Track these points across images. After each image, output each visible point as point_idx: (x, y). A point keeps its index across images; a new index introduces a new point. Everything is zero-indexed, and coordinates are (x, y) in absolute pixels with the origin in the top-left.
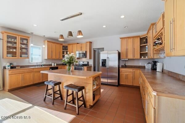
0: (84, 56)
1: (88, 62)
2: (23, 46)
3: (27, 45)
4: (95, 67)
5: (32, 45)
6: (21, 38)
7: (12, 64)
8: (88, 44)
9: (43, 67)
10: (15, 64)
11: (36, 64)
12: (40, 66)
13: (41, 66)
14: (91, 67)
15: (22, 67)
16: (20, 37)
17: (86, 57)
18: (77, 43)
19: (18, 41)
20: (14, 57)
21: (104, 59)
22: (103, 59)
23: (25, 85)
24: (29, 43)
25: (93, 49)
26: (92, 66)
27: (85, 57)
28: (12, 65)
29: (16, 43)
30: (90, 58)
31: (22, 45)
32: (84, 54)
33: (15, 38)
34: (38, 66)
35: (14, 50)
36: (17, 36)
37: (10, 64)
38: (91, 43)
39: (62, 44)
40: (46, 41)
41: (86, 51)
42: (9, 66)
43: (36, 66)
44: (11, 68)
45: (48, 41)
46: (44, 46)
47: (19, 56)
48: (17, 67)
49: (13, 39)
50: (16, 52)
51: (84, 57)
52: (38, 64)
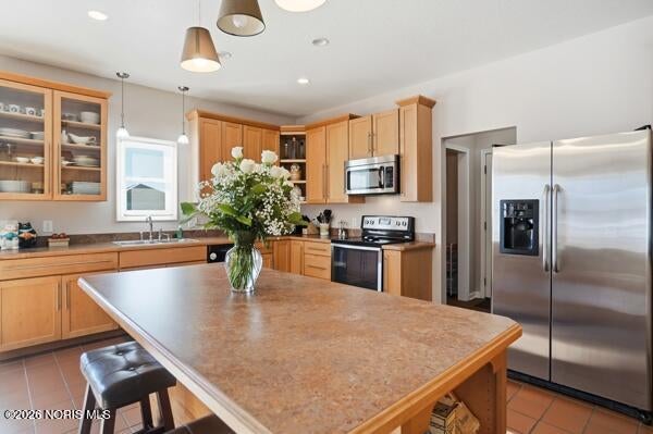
0: (390, 186)
1: (412, 221)
2: (81, 141)
3: (95, 133)
4: (455, 247)
5: (122, 133)
6: (63, 99)
7: (29, 226)
8: (412, 112)
9: (182, 241)
10: (46, 228)
11: (146, 228)
12: (164, 237)
13: (174, 235)
14: (430, 247)
15: (75, 241)
16: (58, 95)
17: (398, 191)
18: (352, 117)
19: (51, 114)
20: (37, 196)
21: (516, 203)
22: (509, 203)
23: (74, 334)
24: (106, 124)
25: (444, 139)
26: (438, 241)
27: (392, 190)
28: (25, 233)
29: (40, 126)
30: (425, 196)
31: (75, 138)
32: (389, 170)
33: (38, 102)
34: (155, 236)
35: (37, 161)
36: (47, 92)
37: (21, 226)
38: (427, 104)
39: (277, 129)
40: (196, 114)
41: (398, 158)
42: (11, 239)
43: (146, 236)
44: (20, 244)
45: (203, 115)
46: (183, 139)
47: (58, 186)
48: (52, 243)
49: (29, 109)
50: (43, 168)
51: (386, 190)
52: (156, 228)
